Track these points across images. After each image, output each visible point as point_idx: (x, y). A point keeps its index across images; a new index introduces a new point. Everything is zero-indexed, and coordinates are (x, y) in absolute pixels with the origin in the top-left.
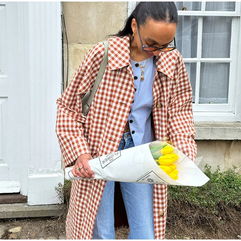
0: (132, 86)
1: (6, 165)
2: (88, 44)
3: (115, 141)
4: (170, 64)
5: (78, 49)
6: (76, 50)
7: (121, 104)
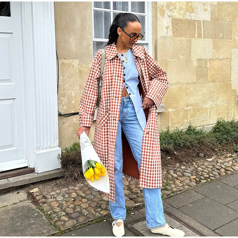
0: (122, 66)
1: (15, 148)
2: (71, 59)
3: (118, 97)
4: (140, 52)
5: (64, 63)
6: (63, 63)
7: (118, 76)
